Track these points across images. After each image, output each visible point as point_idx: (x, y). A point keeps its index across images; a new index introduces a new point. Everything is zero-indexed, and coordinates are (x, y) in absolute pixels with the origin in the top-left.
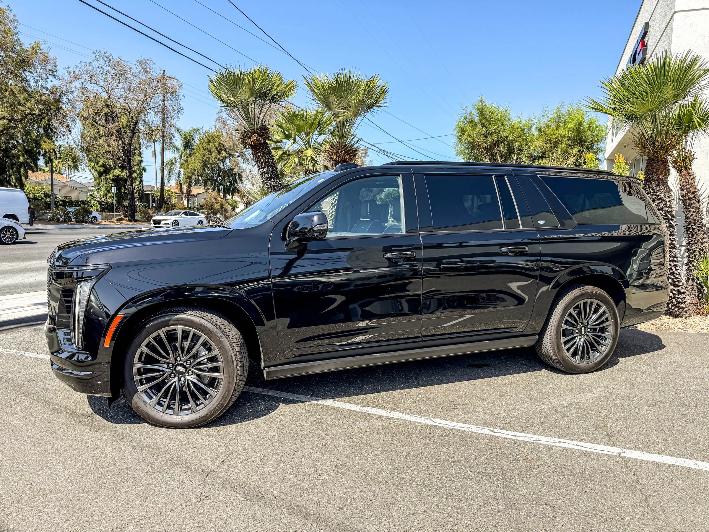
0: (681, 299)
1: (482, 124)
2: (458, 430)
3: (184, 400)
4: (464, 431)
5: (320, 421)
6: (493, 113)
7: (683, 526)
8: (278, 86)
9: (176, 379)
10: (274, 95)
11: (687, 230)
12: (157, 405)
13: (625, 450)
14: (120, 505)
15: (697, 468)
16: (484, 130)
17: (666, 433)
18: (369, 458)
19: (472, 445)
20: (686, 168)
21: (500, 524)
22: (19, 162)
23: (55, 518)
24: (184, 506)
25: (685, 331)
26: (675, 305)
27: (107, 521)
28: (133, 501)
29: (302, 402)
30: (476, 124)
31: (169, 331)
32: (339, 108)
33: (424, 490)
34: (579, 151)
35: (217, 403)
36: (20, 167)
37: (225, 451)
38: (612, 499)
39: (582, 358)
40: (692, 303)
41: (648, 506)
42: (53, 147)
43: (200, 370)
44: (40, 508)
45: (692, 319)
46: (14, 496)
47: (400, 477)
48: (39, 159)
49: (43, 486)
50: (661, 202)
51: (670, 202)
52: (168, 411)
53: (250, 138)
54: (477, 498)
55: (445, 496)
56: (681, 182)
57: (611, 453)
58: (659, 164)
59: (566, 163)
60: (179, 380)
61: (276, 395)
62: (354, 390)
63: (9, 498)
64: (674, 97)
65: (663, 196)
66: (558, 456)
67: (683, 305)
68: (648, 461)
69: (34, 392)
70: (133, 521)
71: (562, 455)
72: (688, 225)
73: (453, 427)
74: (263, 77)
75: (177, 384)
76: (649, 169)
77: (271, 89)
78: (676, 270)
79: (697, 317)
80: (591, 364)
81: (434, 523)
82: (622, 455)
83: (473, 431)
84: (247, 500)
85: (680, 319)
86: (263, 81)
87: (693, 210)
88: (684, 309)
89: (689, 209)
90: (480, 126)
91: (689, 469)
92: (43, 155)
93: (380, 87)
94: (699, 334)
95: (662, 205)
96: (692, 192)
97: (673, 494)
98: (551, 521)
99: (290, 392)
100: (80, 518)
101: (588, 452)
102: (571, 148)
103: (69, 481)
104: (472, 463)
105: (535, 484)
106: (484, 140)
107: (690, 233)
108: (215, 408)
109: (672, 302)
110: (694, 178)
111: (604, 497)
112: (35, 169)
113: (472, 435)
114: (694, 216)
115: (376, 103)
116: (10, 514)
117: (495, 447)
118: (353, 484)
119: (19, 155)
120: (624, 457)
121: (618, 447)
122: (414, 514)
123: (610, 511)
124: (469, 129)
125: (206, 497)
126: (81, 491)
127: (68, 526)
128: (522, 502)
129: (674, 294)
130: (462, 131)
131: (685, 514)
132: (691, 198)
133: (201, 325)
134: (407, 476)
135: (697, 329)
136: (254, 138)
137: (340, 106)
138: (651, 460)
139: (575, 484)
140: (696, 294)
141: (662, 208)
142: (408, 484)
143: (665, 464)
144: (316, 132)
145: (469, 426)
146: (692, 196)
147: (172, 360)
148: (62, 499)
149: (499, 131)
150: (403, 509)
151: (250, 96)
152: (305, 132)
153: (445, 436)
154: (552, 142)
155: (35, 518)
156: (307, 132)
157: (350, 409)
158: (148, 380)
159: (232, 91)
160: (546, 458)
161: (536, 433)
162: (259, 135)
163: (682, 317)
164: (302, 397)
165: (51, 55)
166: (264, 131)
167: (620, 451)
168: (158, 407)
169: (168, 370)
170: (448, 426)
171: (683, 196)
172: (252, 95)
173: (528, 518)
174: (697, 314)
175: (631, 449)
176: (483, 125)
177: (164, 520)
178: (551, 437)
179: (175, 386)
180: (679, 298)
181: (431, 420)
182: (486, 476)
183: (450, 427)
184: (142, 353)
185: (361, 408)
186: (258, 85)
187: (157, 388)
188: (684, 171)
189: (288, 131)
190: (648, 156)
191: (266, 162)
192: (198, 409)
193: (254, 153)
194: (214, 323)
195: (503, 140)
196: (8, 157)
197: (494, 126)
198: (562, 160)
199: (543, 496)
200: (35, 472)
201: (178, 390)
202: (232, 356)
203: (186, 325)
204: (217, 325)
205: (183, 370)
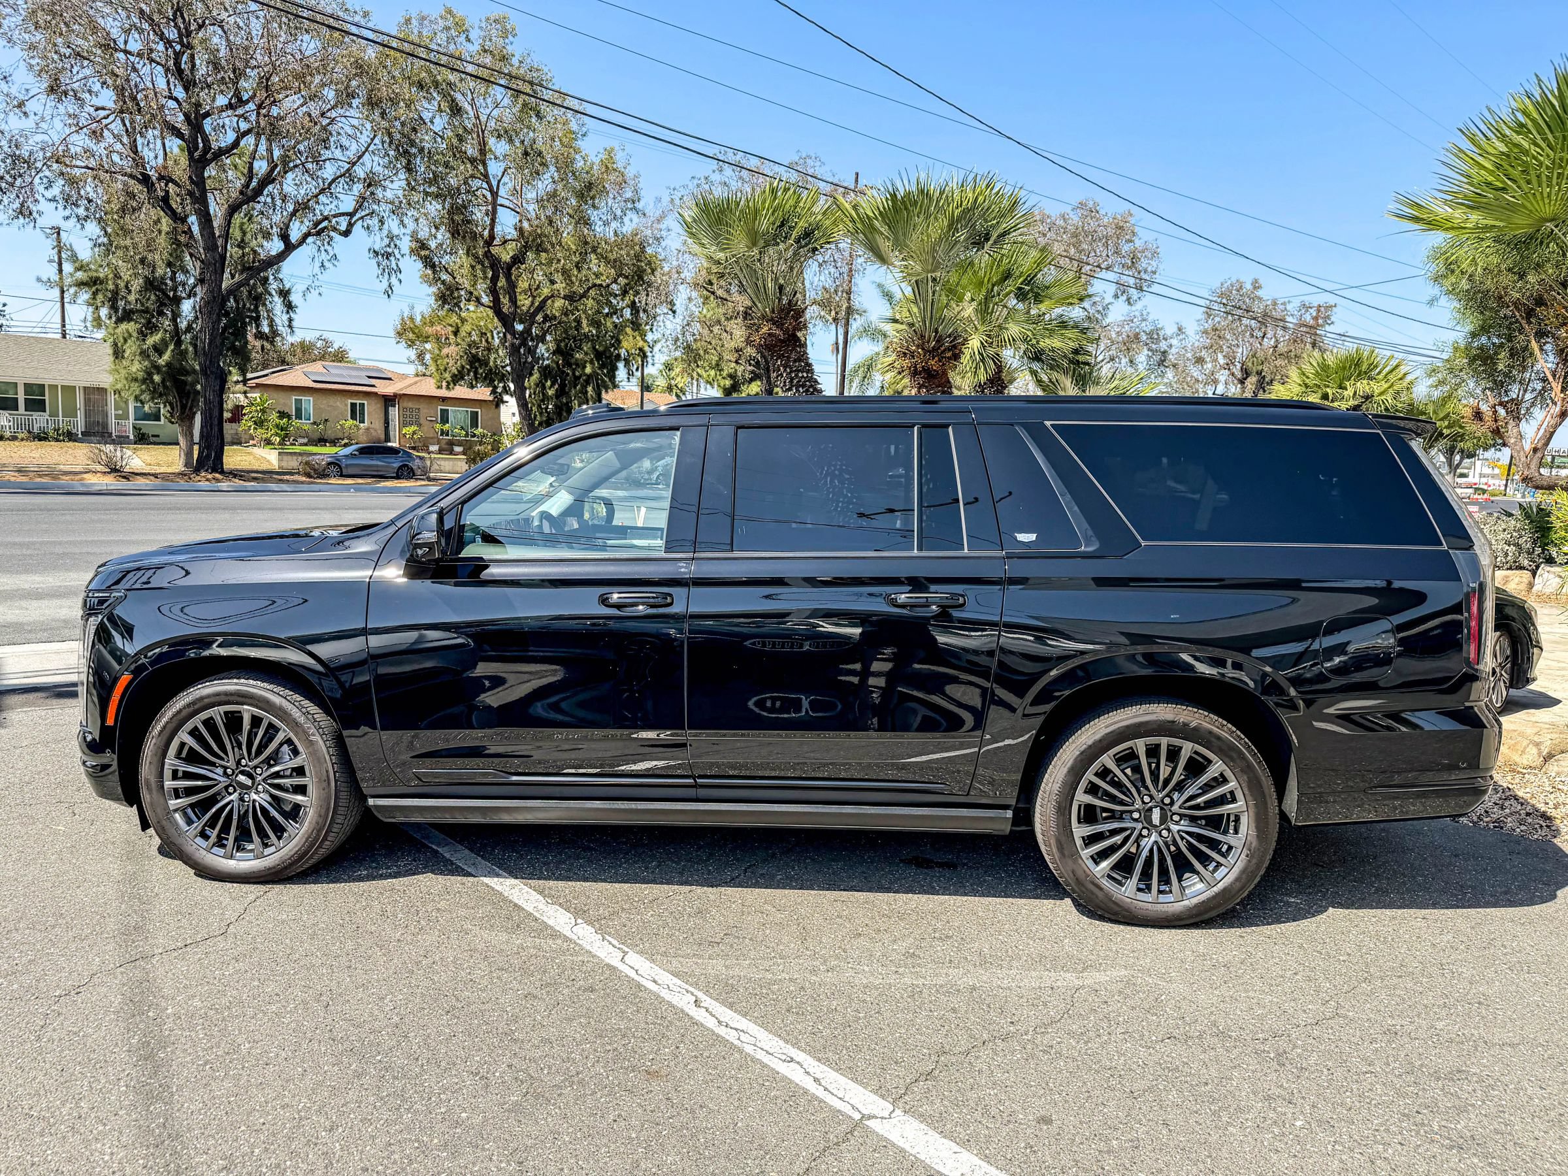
3: (244, 835)
9: (235, 797)
12: (198, 838)
22: (586, 375)
31: (233, 713)
35: (298, 849)
36: (587, 382)
37: (217, 929)
39: (1145, 886)
42: (641, 344)
43: (278, 787)
48: (616, 368)
52: (216, 850)
60: (242, 799)
75: (236, 804)
84: (117, 1012)
92: (625, 359)
108: (293, 856)
112: (611, 386)
119: (586, 362)
133: (281, 708)
136: (765, 330)
147: (231, 764)
157: (522, 903)
158: (189, 792)
159: (716, 236)
162: (774, 324)
168: (199, 840)
169: (222, 779)
172: (754, 244)
175: (919, 1116)
179: (232, 810)
184: (183, 745)
187: (203, 806)
192: (265, 854)
194: (304, 710)
196: (569, 365)
201: (235, 817)
202: (327, 771)
203: (257, 707)
204: (308, 713)
205: (249, 782)
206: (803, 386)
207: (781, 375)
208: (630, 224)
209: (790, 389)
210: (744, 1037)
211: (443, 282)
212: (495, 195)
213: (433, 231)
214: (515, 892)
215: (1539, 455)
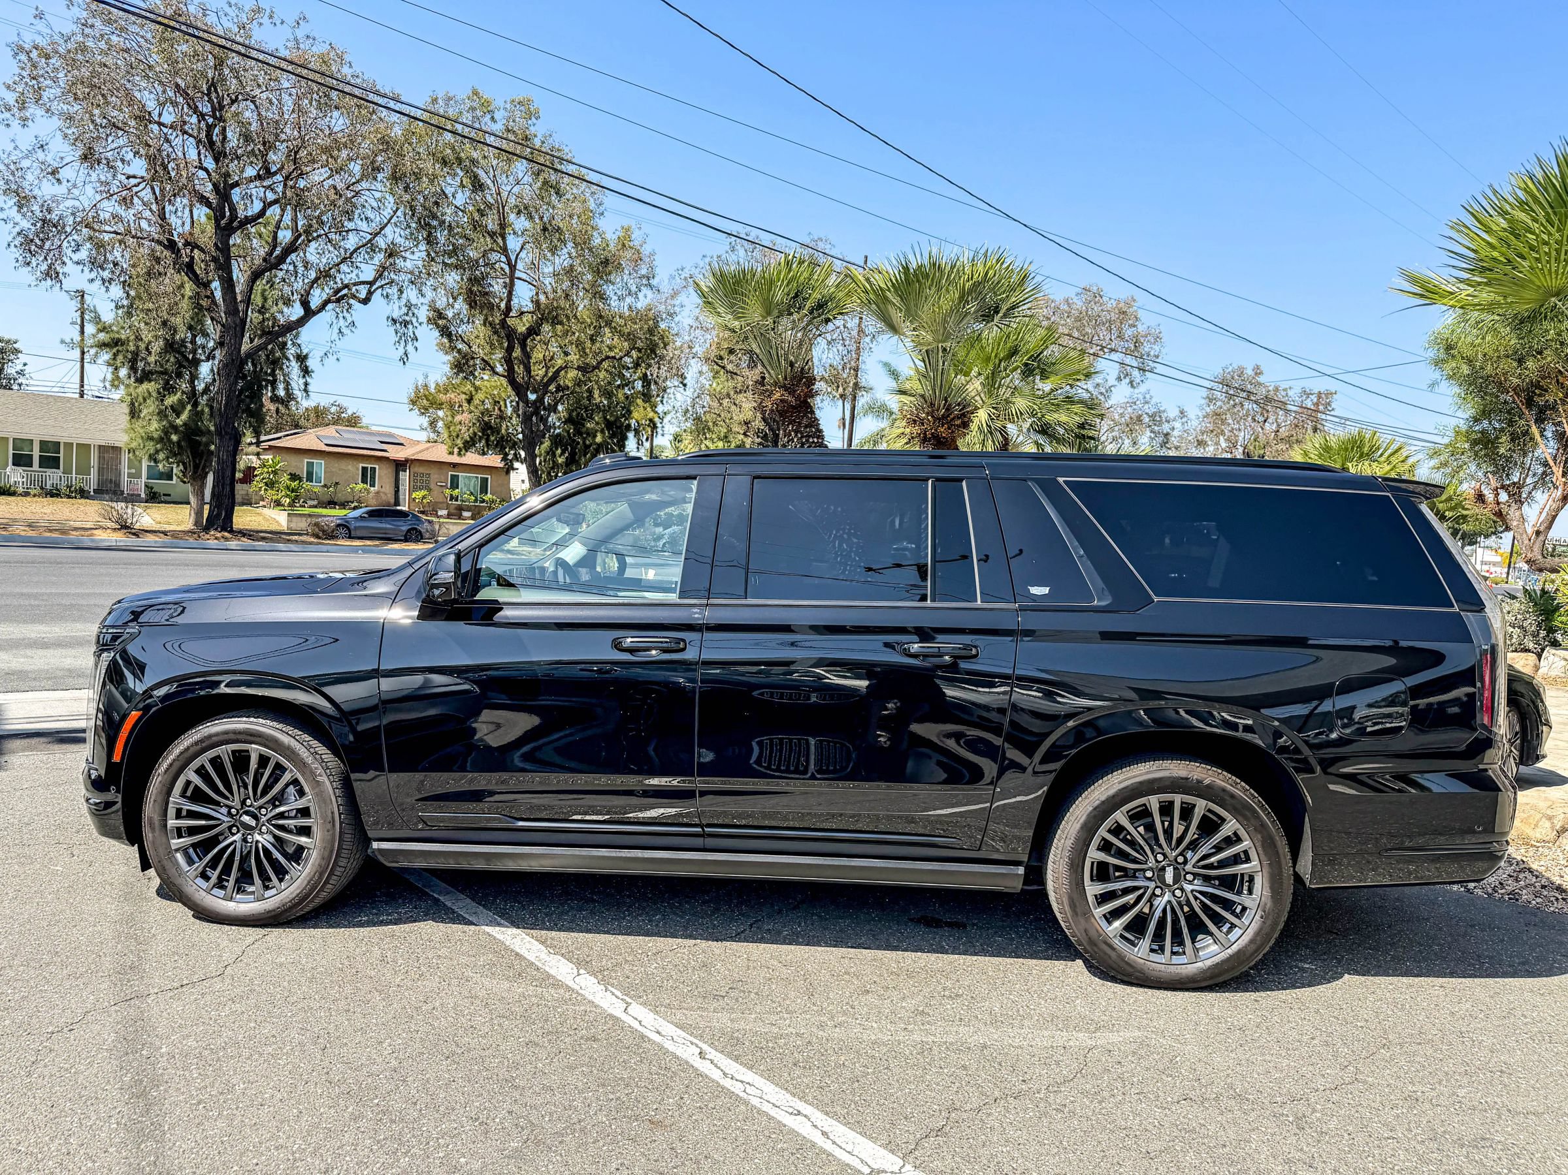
3: (245, 877)
9: (238, 837)
12: (199, 879)
13: (906, 1169)
22: (596, 443)
31: (240, 751)
35: (298, 891)
37: (214, 971)
39: (1158, 947)
43: (282, 828)
48: (626, 438)
52: (216, 891)
53: (770, 397)
60: (245, 840)
73: (641, 1029)
75: (238, 845)
80: (1189, 969)
84: (109, 1050)
92: (635, 430)
99: (481, 901)
108: (294, 899)
121: (905, 1160)
130: (1448, 349)
133: (289, 748)
136: (777, 396)
147: (236, 803)
151: (764, 315)
158: (192, 831)
159: (732, 306)
162: (786, 390)
164: (482, 915)
167: (894, 1168)
168: (200, 881)
169: (226, 819)
170: (635, 1025)
172: (769, 313)
178: (803, 1097)
179: (234, 851)
181: (628, 1006)
183: (637, 1027)
184: (188, 783)
185: (543, 956)
186: (779, 292)
187: (204, 847)
192: (266, 896)
194: (312, 750)
201: (237, 858)
202: (333, 813)
203: (265, 746)
204: (317, 753)
205: (253, 823)
207: (793, 439)
208: (645, 299)
210: (749, 1089)
211: (459, 351)
212: (513, 268)
213: (451, 300)
214: (517, 941)
215: (1541, 538)
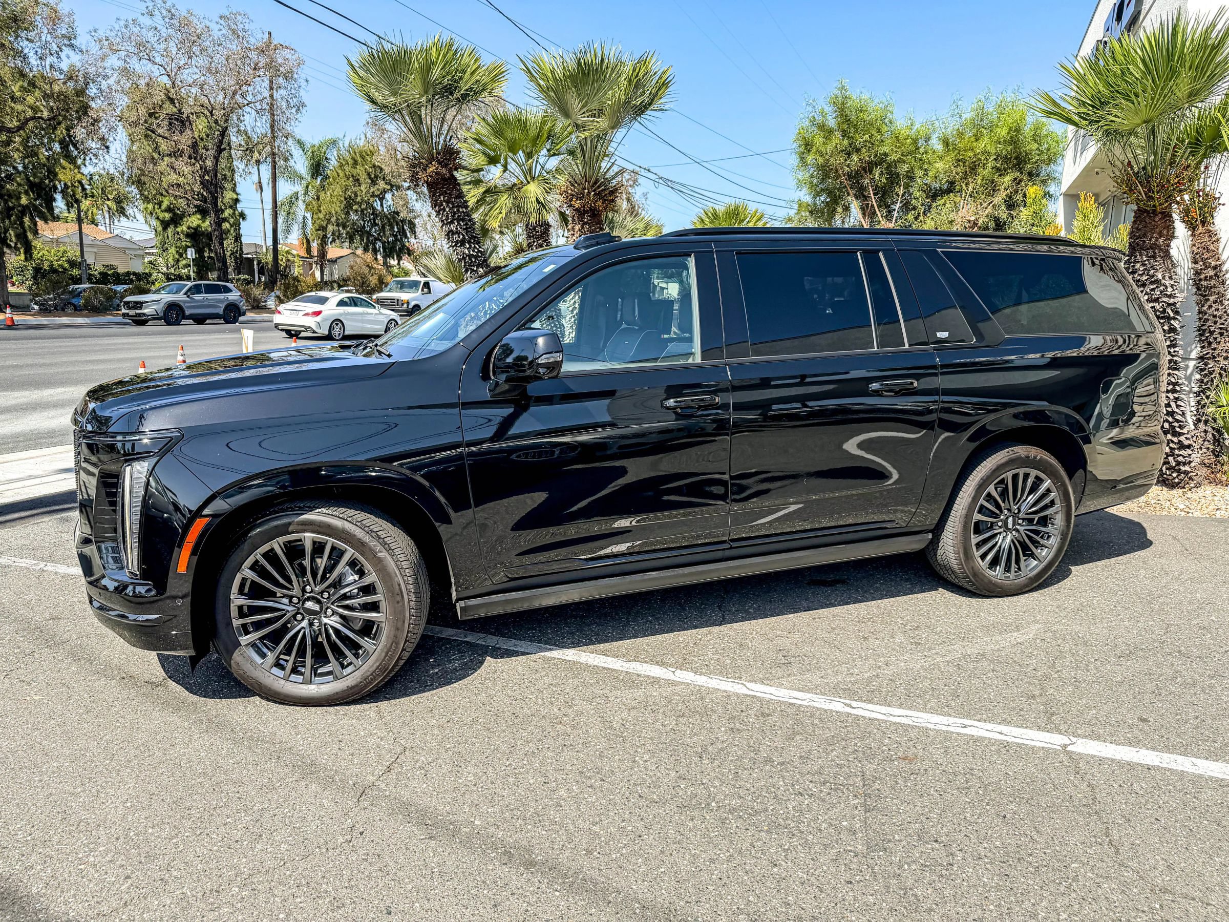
0: (1184, 457)
1: (844, 131)
2: (790, 704)
3: (320, 657)
4: (801, 706)
5: (554, 689)
6: (861, 111)
7: (1168, 878)
8: (473, 73)
9: (305, 623)
10: (467, 90)
11: (1201, 335)
12: (274, 668)
13: (1074, 739)
14: (215, 848)
15: (1196, 772)
16: (846, 142)
17: (1146, 707)
18: (637, 758)
19: (814, 731)
20: (1203, 223)
21: (858, 878)
22: (20, 205)
23: (106, 873)
24: (324, 850)
25: (1188, 513)
26: (1173, 468)
27: (194, 877)
28: (237, 841)
29: (524, 654)
30: (831, 131)
31: (290, 542)
32: (583, 113)
33: (730, 816)
34: (1015, 179)
35: (377, 664)
36: (23, 213)
37: (392, 747)
38: (1049, 830)
39: (1008, 569)
40: (1203, 464)
41: (1110, 842)
42: (79, 176)
43: (346, 607)
44: (80, 856)
45: (1201, 492)
46: (37, 834)
47: (689, 793)
48: (54, 200)
49: (84, 815)
50: (1157, 287)
51: (1172, 287)
52: (294, 677)
53: (425, 170)
54: (820, 830)
55: (766, 828)
56: (1195, 248)
57: (1050, 746)
58: (1157, 219)
59: (991, 202)
60: (311, 624)
61: (480, 642)
62: (613, 630)
63: (29, 838)
64: (1189, 97)
65: (1160, 277)
66: (959, 751)
67: (1187, 468)
68: (1112, 760)
69: (65, 640)
70: (239, 879)
71: (967, 749)
72: (1203, 325)
73: (781, 699)
74: (444, 56)
75: (307, 631)
76: (1137, 228)
77: (461, 78)
78: (1178, 406)
79: (1210, 489)
80: (1022, 580)
81: (746, 878)
82: (1069, 748)
83: (816, 705)
84: (430, 838)
85: (1180, 491)
86: (445, 65)
87: (1212, 298)
88: (1187, 474)
89: (1205, 296)
90: (838, 134)
91: (1182, 774)
92: (62, 191)
93: (659, 73)
94: (1212, 519)
95: (1159, 293)
96: (1212, 265)
97: (1153, 820)
98: (944, 872)
99: (503, 635)
100: (149, 873)
101: (1013, 743)
102: (1000, 175)
103: (129, 804)
104: (812, 766)
105: (919, 804)
106: (846, 160)
107: (1205, 340)
108: (374, 671)
109: (1168, 463)
110: (1217, 240)
111: (1035, 828)
112: (49, 217)
113: (813, 713)
114: (1213, 309)
115: (650, 104)
116: (32, 867)
117: (852, 736)
118: (610, 806)
119: (20, 193)
120: (1072, 752)
121: (1063, 734)
122: (712, 861)
123: (1045, 853)
124: (819, 140)
125: (361, 833)
126: (150, 824)
127: (129, 888)
128: (897, 837)
129: (1171, 448)
130: (807, 145)
131: (1171, 857)
132: (1211, 277)
133: (344, 531)
134: (701, 791)
135: (1208, 510)
136: (431, 169)
137: (585, 110)
138: (1118, 757)
139: (988, 804)
140: (1210, 446)
141: (1158, 298)
142: (703, 806)
143: (1142, 765)
144: (544, 152)
145: (809, 696)
146: (1211, 273)
147: (296, 591)
148: (118, 839)
149: (872, 144)
150: (693, 852)
151: (423, 93)
152: (524, 152)
153: (768, 715)
154: (967, 164)
155: (74, 874)
156: (528, 150)
157: (606, 666)
158: (258, 626)
159: (390, 85)
160: (938, 756)
161: (924, 710)
162: (440, 164)
163: (1184, 488)
164: (523, 645)
165: (64, 8)
166: (449, 156)
167: (1067, 741)
168: (275, 670)
169: (290, 608)
170: (773, 697)
171: (1197, 273)
172: (426, 92)
173: (906, 867)
174: (1211, 483)
175: (1086, 737)
176: (845, 134)
177: (290, 876)
178: (950, 715)
179: (304, 635)
180: (1181, 455)
181: (745, 685)
182: (835, 790)
183: (776, 698)
184: (244, 580)
185: (624, 664)
186: (436, 73)
187: (275, 638)
188: (1200, 228)
189: (494, 151)
190: (1137, 204)
191: (455, 213)
192: (345, 674)
193: (433, 196)
194: (367, 528)
195: (881, 160)
197: (864, 135)
198: (983, 197)
199: (932, 827)
200: (71, 789)
201: (309, 642)
202: (399, 585)
203: (319, 533)
204: (372, 531)
205: (317, 607)
206: (463, 220)
207: (444, 210)
208: (69, 60)
209: (452, 222)
